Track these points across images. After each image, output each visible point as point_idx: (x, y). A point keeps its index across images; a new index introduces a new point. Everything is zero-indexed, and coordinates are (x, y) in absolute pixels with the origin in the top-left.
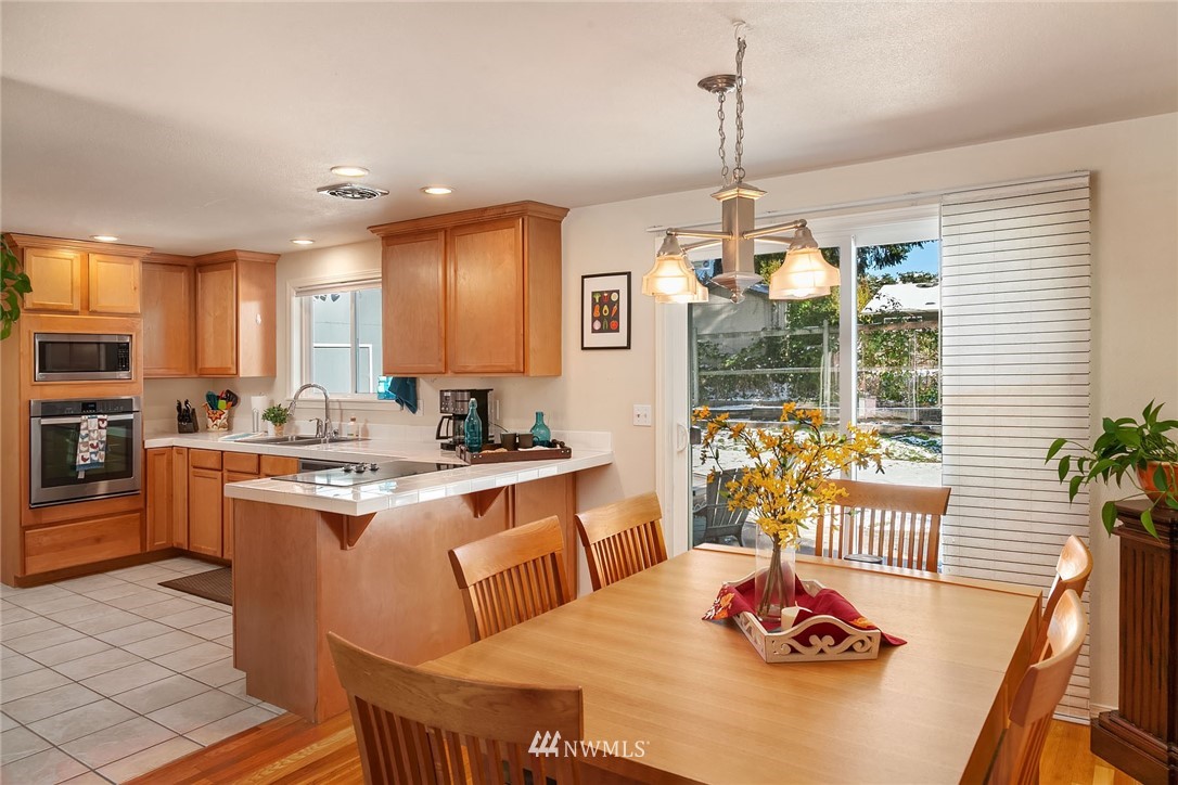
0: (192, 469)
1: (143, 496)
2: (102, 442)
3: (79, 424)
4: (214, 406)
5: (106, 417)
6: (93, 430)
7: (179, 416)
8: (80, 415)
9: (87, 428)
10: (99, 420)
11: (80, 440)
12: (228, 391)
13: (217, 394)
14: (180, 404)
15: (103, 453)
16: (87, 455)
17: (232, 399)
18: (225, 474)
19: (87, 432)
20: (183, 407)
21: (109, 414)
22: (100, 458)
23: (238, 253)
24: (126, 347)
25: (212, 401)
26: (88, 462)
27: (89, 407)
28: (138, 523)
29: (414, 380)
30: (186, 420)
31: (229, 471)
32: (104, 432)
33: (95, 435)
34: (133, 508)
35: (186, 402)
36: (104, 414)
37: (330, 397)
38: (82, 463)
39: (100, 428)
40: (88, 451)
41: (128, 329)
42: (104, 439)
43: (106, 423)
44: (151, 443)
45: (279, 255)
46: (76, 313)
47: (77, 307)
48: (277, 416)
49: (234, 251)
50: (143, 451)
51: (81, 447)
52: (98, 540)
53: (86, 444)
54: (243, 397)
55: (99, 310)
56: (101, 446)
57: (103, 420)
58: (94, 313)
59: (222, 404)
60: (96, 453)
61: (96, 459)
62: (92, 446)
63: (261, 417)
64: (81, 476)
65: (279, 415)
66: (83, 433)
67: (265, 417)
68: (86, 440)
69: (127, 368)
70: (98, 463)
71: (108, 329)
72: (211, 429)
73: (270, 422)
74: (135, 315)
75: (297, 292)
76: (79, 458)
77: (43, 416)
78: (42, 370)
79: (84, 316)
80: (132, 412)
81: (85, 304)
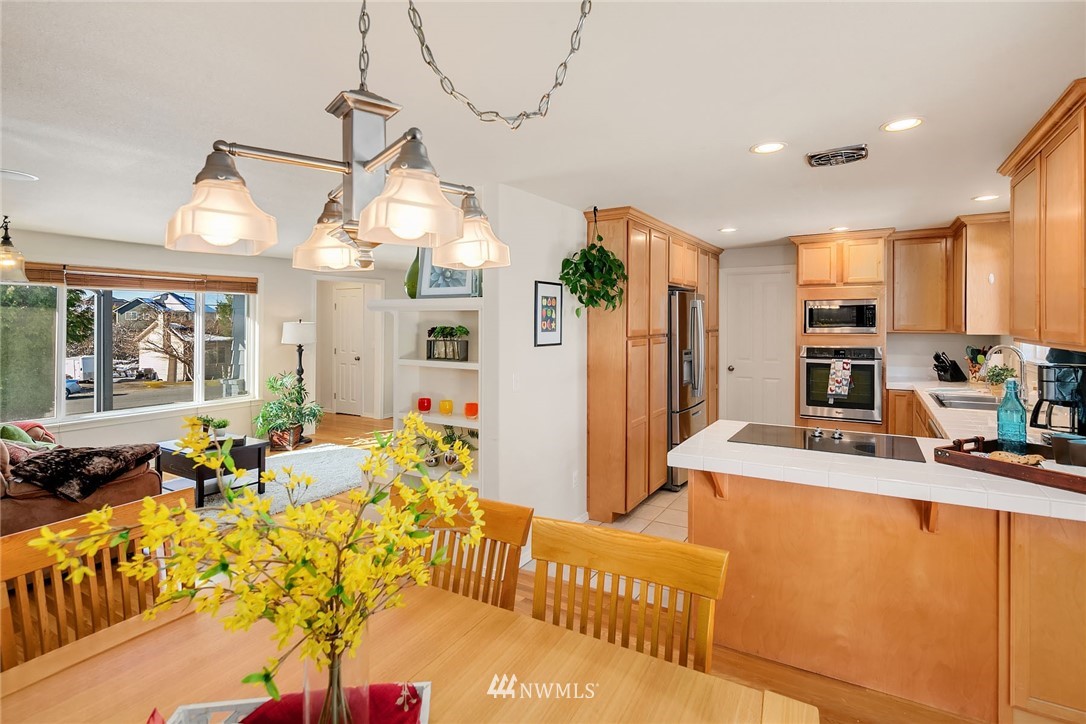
1: (884, 426)
2: (846, 380)
3: (829, 365)
4: (973, 360)
5: (850, 361)
6: (840, 370)
8: (830, 358)
9: (835, 368)
10: (844, 363)
11: (830, 376)
15: (847, 388)
16: (834, 388)
19: (835, 371)
21: (853, 359)
22: (844, 391)
24: (872, 308)
25: (973, 354)
26: (835, 393)
27: (838, 354)
32: (848, 373)
33: (839, 374)
36: (848, 358)
38: (830, 392)
39: (844, 369)
40: (834, 385)
41: (874, 294)
42: (848, 377)
43: (849, 366)
44: (893, 386)
46: (834, 285)
47: (833, 281)
50: (884, 391)
51: (830, 382)
53: (833, 380)
55: (849, 281)
56: (845, 382)
57: (847, 364)
58: (846, 284)
59: (981, 358)
60: (839, 387)
61: (839, 391)
62: (838, 381)
64: (831, 402)
66: (832, 371)
68: (834, 376)
69: (872, 326)
70: (844, 395)
71: (858, 295)
72: (970, 380)
74: (879, 283)
76: (829, 389)
77: (807, 357)
78: (811, 326)
79: (840, 287)
80: (873, 359)
81: (840, 278)
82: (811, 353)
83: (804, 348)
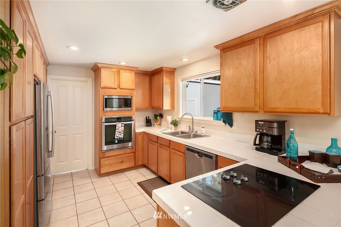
0: (149, 141)
1: (135, 148)
2: (122, 131)
3: (116, 125)
4: (156, 118)
5: (124, 123)
6: (120, 127)
7: (146, 121)
8: (116, 122)
9: (118, 126)
10: (122, 124)
11: (116, 130)
12: (160, 114)
13: (157, 114)
14: (146, 118)
15: (123, 134)
16: (118, 135)
17: (161, 116)
18: (159, 145)
19: (118, 128)
20: (148, 118)
22: (122, 136)
23: (163, 68)
24: (130, 100)
25: (156, 116)
26: (118, 137)
27: (119, 119)
28: (133, 156)
29: (231, 113)
30: (148, 123)
31: (160, 144)
32: (123, 128)
33: (120, 129)
34: (132, 152)
35: (148, 117)
36: (123, 121)
37: (194, 118)
38: (116, 138)
39: (122, 126)
40: (118, 134)
41: (131, 94)
42: (123, 130)
43: (124, 125)
44: (137, 131)
45: (176, 69)
46: (116, 89)
47: (116, 87)
48: (175, 123)
49: (162, 67)
50: (135, 133)
51: (116, 133)
52: (122, 162)
53: (117, 132)
54: (164, 116)
55: (122, 88)
56: (122, 132)
57: (123, 124)
59: (158, 117)
60: (120, 135)
62: (119, 132)
63: (170, 123)
64: (116, 142)
65: (176, 123)
66: (117, 128)
67: (171, 123)
68: (118, 130)
69: (130, 107)
70: (121, 138)
71: (125, 94)
72: (155, 125)
73: (173, 125)
74: (133, 89)
75: (182, 81)
76: (116, 136)
77: (105, 123)
78: (106, 107)
79: (118, 90)
80: (131, 121)
81: (118, 86)
82: (107, 120)
83: (104, 118)
